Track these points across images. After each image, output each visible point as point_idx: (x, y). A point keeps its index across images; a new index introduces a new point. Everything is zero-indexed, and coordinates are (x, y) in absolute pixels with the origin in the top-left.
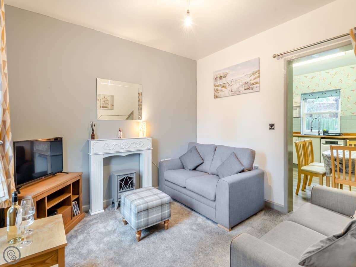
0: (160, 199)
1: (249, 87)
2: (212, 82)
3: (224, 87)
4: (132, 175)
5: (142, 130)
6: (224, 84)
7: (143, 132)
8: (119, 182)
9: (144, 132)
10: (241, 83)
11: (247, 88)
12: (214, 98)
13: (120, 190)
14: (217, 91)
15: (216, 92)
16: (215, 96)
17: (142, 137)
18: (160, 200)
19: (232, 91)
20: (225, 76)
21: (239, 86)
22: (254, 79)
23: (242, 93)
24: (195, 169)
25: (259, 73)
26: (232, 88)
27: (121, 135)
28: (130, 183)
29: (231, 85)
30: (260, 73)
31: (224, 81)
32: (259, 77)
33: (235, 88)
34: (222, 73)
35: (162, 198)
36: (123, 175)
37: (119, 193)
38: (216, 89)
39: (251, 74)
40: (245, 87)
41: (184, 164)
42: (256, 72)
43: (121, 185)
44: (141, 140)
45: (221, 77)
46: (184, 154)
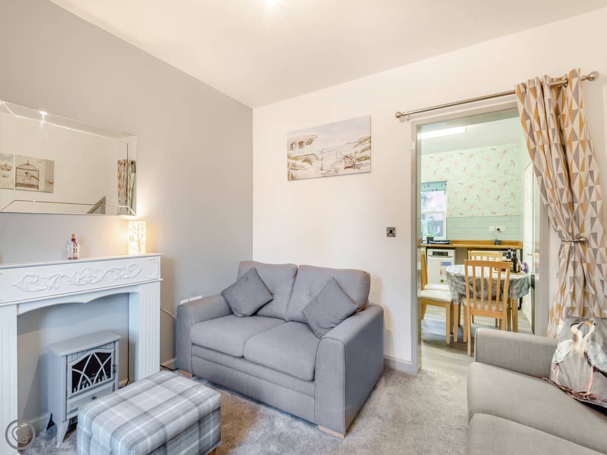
0: (197, 405)
1: (353, 164)
2: (285, 151)
3: (307, 161)
4: (108, 347)
5: (136, 238)
6: (307, 156)
7: (139, 242)
8: (70, 370)
9: (141, 242)
10: (339, 156)
11: (350, 165)
12: (289, 180)
13: (73, 392)
14: (295, 167)
15: (292, 169)
16: (290, 176)
17: (137, 254)
18: (196, 410)
19: (322, 169)
20: (310, 142)
21: (335, 160)
22: (362, 151)
23: (340, 172)
24: (255, 314)
25: (370, 142)
26: (322, 164)
27: (78, 250)
28: (102, 367)
29: (320, 158)
30: (372, 142)
31: (307, 150)
32: (370, 148)
33: (327, 164)
34: (303, 137)
35: (201, 403)
36: (82, 351)
37: (70, 398)
38: (292, 164)
39: (356, 142)
40: (345, 163)
41: (233, 306)
42: (366, 140)
43: (76, 377)
44: (131, 262)
45: (301, 143)
46: (233, 285)
